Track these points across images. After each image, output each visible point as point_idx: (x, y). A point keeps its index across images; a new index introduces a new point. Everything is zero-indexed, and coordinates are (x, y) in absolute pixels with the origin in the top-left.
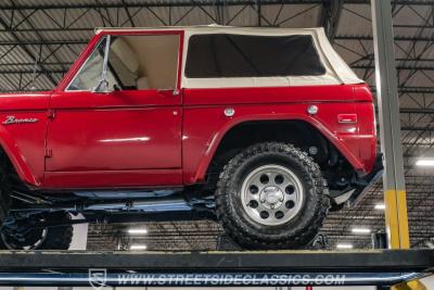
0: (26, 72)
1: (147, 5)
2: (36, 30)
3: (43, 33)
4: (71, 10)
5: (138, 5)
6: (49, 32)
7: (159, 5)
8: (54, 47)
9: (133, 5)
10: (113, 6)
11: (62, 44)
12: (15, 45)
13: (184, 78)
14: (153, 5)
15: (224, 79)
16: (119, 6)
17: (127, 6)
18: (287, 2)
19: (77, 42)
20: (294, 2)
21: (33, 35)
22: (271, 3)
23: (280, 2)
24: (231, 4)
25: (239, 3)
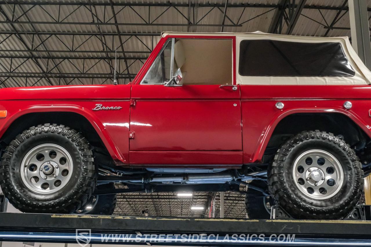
0: (16, 57)
1: (129, 5)
2: (31, 23)
3: (37, 25)
4: (65, 6)
5: (123, 4)
6: (42, 25)
7: (140, 4)
8: (44, 37)
9: (118, 4)
10: (100, 4)
11: (51, 34)
12: (11, 34)
13: (238, 75)
14: (135, 4)
15: (272, 78)
16: (106, 4)
17: (113, 4)
18: (249, 5)
19: (64, 33)
20: (255, 6)
21: (28, 27)
22: (235, 6)
23: (242, 5)
24: (201, 5)
25: (208, 5)
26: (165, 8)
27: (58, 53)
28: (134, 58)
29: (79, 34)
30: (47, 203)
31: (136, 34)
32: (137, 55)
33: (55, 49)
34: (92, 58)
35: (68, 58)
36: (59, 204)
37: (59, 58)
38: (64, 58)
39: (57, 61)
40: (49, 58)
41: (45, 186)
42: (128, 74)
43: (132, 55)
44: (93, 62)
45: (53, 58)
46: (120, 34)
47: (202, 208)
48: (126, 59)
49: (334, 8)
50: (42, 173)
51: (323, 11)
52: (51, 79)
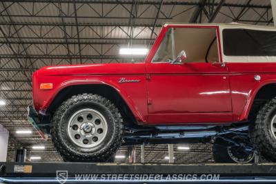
1: (87, 2)
2: (9, 16)
3: (14, 17)
5: (82, 2)
6: (17, 18)
7: (95, 2)
8: (18, 27)
9: (79, 2)
10: (65, 2)
11: (24, 25)
13: (223, 56)
16: (69, 2)
17: (75, 2)
18: (177, 3)
19: (34, 24)
20: (182, 4)
21: (7, 19)
22: (167, 4)
23: (172, 3)
24: (142, 3)
25: (147, 3)
26: (114, 5)
27: (27, 40)
28: (86, 43)
29: (46, 25)
30: (91, 154)
31: (89, 25)
32: (88, 41)
33: (26, 36)
34: (54, 43)
35: (34, 43)
36: (100, 155)
37: (27, 43)
38: (31, 43)
39: (26, 46)
40: (19, 43)
41: (86, 141)
42: (80, 55)
43: (84, 41)
44: (54, 46)
45: (23, 43)
46: (77, 25)
47: (123, 157)
48: (79, 44)
49: (240, 6)
50: (82, 132)
51: (232, 8)
52: (19, 59)
